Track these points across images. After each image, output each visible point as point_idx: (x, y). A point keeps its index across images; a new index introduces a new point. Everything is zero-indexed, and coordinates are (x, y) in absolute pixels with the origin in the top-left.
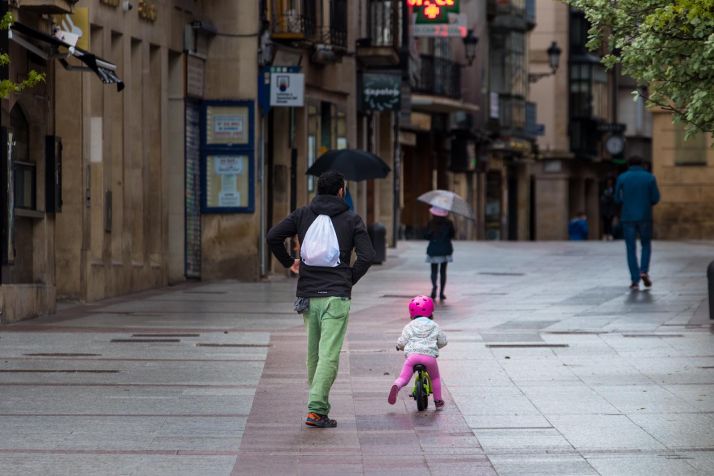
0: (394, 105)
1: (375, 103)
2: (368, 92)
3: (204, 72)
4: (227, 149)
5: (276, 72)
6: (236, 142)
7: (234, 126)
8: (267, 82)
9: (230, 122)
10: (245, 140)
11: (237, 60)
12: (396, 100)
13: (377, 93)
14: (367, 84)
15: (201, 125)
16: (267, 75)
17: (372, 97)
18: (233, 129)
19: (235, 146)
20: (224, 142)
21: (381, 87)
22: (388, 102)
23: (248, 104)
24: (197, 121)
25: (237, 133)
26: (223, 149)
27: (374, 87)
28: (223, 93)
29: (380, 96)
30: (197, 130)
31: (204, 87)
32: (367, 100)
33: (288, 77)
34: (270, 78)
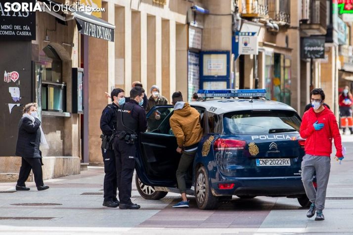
0: (320, 55)
1: (310, 54)
2: (306, 48)
3: (202, 36)
4: (215, 78)
5: (242, 35)
6: (219, 75)
7: (219, 66)
8: (237, 41)
9: (216, 63)
10: (224, 73)
11: (220, 28)
12: (322, 53)
13: (311, 49)
14: (306, 44)
15: (200, 65)
16: (237, 37)
17: (309, 51)
18: (217, 67)
19: (219, 77)
20: (212, 74)
21: (314, 46)
22: (317, 54)
23: (227, 53)
24: (198, 63)
25: (220, 70)
26: (211, 78)
27: (310, 46)
28: (213, 47)
29: (313, 51)
30: (197, 68)
31: (202, 44)
32: (306, 53)
33: (249, 38)
34: (238, 39)
